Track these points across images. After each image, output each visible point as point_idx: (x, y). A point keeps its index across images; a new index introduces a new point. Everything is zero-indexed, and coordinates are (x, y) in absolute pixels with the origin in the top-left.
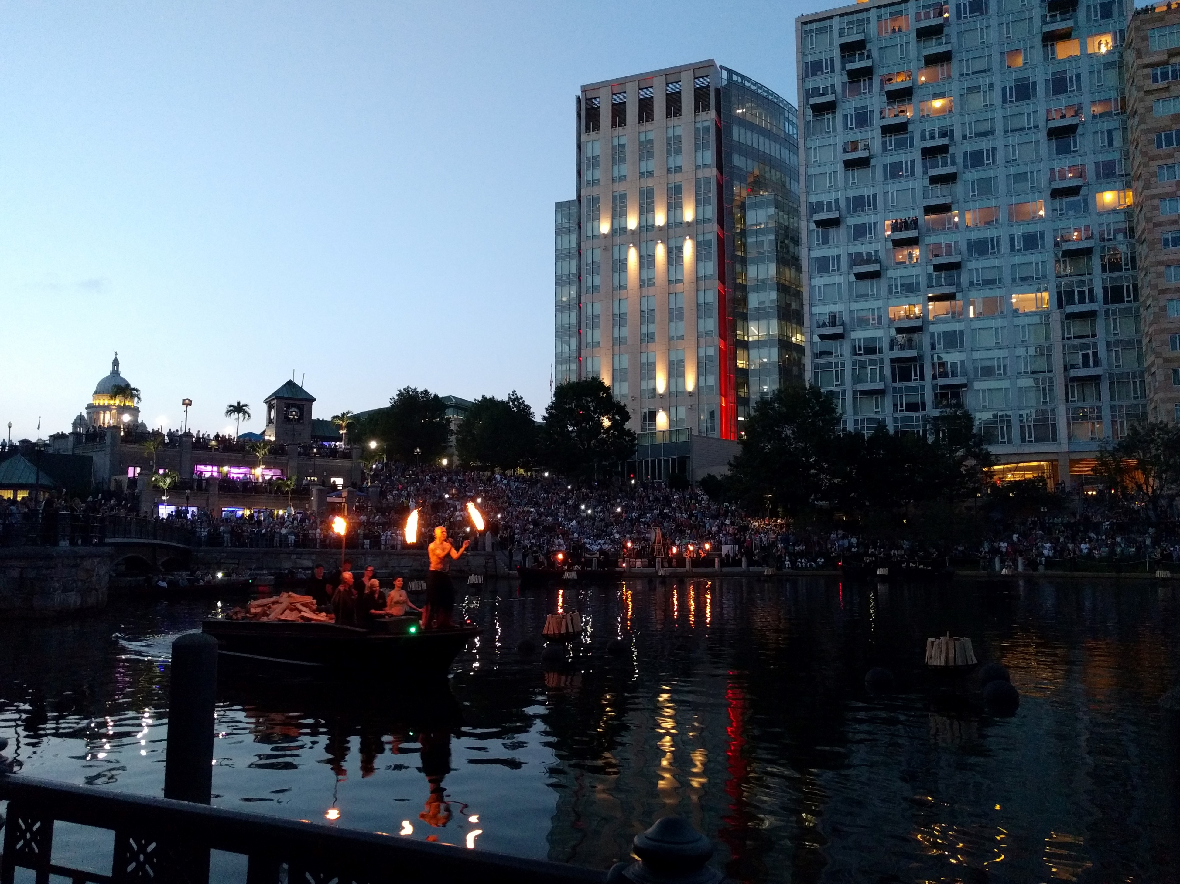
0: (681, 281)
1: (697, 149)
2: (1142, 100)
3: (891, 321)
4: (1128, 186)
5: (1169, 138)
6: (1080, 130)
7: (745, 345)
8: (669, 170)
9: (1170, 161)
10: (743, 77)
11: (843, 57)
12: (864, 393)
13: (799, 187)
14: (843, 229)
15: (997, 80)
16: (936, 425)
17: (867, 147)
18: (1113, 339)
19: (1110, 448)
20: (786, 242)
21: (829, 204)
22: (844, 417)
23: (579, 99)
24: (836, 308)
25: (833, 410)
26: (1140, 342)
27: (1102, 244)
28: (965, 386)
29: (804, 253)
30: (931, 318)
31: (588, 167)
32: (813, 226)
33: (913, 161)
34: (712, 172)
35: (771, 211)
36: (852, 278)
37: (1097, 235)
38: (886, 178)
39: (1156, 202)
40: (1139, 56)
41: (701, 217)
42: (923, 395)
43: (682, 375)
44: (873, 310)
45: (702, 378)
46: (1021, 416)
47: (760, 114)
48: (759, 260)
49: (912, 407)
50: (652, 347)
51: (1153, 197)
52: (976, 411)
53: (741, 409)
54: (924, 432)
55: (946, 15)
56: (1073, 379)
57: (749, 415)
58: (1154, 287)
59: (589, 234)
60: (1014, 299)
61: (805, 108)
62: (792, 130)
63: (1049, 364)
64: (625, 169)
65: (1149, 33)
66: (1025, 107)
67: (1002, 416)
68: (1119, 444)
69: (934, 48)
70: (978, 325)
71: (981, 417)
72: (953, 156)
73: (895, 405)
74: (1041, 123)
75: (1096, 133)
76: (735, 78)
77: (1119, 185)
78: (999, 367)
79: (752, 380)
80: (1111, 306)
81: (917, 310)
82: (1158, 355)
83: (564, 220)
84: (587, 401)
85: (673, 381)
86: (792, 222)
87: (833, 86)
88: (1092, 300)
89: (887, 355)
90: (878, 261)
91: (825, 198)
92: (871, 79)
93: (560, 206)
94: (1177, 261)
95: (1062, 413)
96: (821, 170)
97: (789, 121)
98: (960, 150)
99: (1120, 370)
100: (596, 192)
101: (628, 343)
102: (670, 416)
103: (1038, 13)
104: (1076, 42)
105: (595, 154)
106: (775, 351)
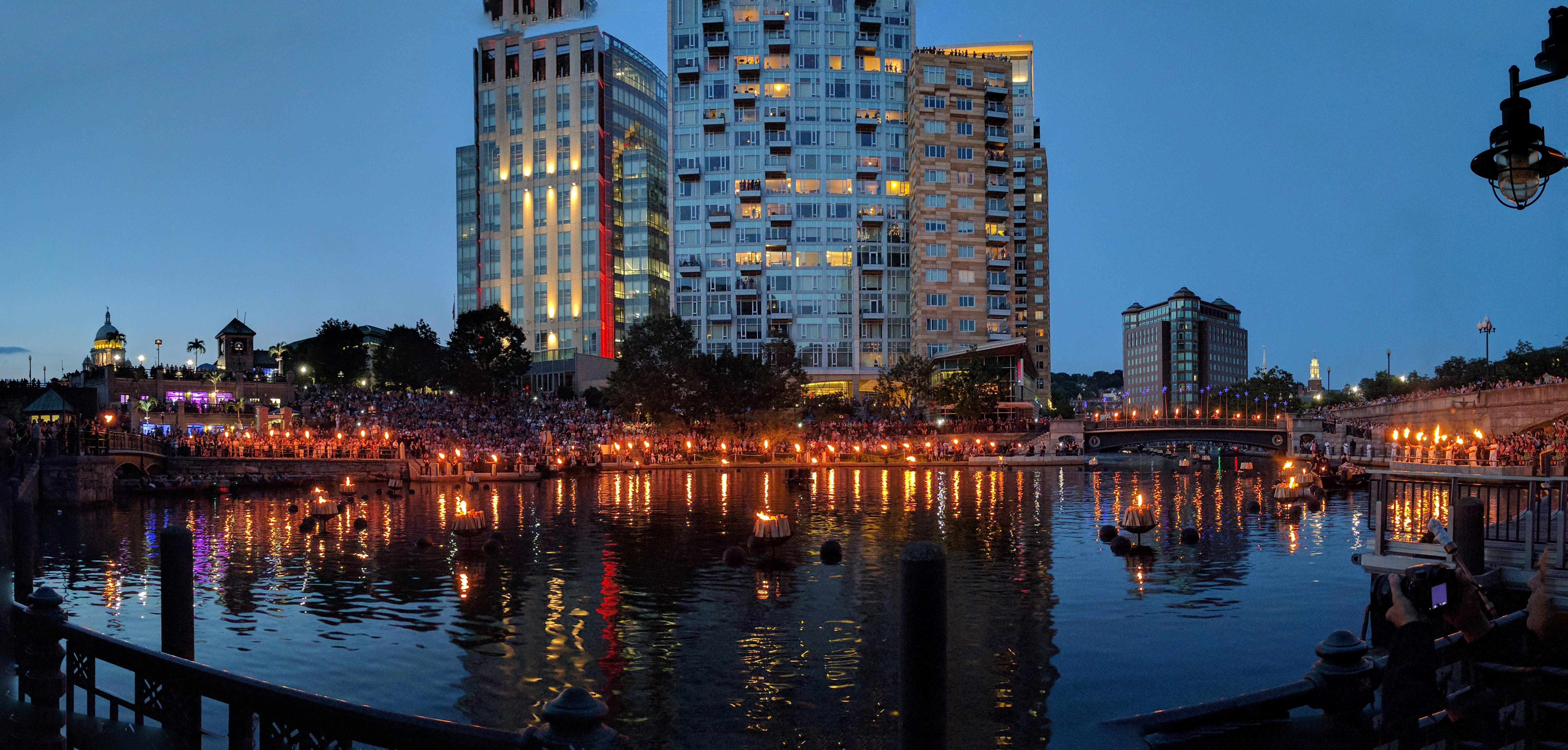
0: (569, 222)
1: (582, 106)
2: (918, 118)
3: (738, 265)
4: (906, 179)
5: (933, 149)
6: (878, 129)
7: (621, 278)
8: (559, 125)
9: (933, 167)
10: (622, 44)
11: (705, 35)
12: (716, 322)
13: (668, 145)
14: (702, 184)
15: (822, 76)
16: (768, 350)
17: (723, 116)
18: (891, 292)
19: (886, 373)
20: (656, 191)
21: (691, 161)
22: (699, 342)
23: (476, 51)
24: (695, 251)
25: (691, 335)
26: (908, 297)
27: (889, 220)
28: (791, 320)
29: (670, 202)
30: (768, 265)
31: (485, 114)
32: (678, 180)
33: (758, 133)
34: (595, 128)
35: (644, 164)
36: (709, 227)
37: (885, 213)
38: (737, 144)
39: (923, 196)
40: (917, 84)
41: (585, 167)
42: (760, 326)
43: (569, 302)
44: (724, 255)
45: (586, 306)
46: (829, 346)
47: (636, 78)
48: (633, 206)
49: (751, 335)
50: (544, 279)
51: (922, 191)
52: (798, 340)
53: (618, 332)
54: (760, 355)
55: (787, 14)
56: (865, 321)
57: (624, 338)
58: (919, 258)
59: (491, 180)
60: (829, 254)
61: (673, 76)
62: (662, 95)
63: (850, 308)
64: (522, 123)
65: (925, 69)
66: (842, 103)
67: (816, 346)
68: (892, 370)
69: (777, 40)
70: (801, 273)
71: (801, 346)
72: (788, 133)
73: (739, 333)
74: (852, 119)
75: (888, 134)
76: (615, 44)
77: (901, 177)
78: (815, 307)
79: (627, 308)
80: (892, 268)
81: (758, 257)
82: (919, 308)
83: (465, 164)
84: (489, 325)
85: (562, 307)
86: (662, 175)
87: (697, 59)
88: (880, 262)
89: (734, 292)
90: (728, 214)
91: (688, 156)
92: (727, 58)
93: (460, 151)
94: (934, 242)
95: (856, 344)
96: (685, 132)
97: (660, 86)
98: (794, 128)
99: (895, 316)
100: (492, 137)
101: (524, 274)
102: (558, 338)
103: (853, 29)
104: (878, 60)
105: (491, 103)
106: (646, 284)
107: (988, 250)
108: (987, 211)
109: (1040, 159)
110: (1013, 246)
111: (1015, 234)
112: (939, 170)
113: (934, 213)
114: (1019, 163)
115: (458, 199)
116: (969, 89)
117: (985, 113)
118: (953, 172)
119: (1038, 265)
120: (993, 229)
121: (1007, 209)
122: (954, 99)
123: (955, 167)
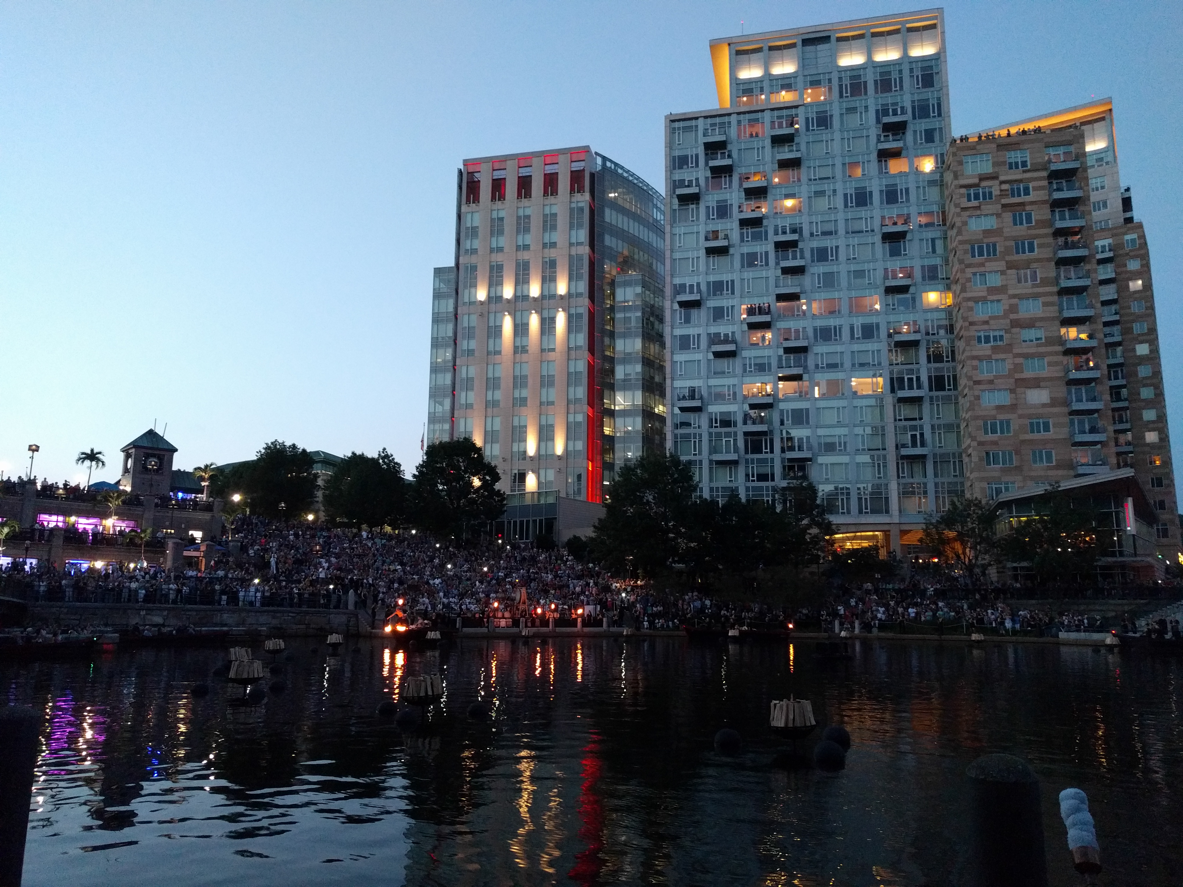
0: (553, 350)
1: (571, 227)
2: (959, 215)
3: (745, 397)
4: (948, 288)
5: (981, 249)
6: (909, 236)
7: (612, 414)
8: (544, 245)
9: (982, 269)
10: (616, 164)
11: (706, 154)
12: (720, 463)
13: (664, 269)
14: (703, 312)
15: (839, 186)
16: (783, 495)
17: (726, 237)
18: (936, 422)
19: (934, 521)
20: (651, 319)
21: (691, 286)
22: (700, 485)
23: (460, 172)
24: (695, 383)
25: (691, 478)
26: (958, 426)
27: (928, 337)
28: (810, 460)
29: (668, 330)
30: (780, 396)
31: (467, 236)
32: (676, 306)
33: (767, 253)
34: (585, 250)
35: (639, 289)
36: (711, 356)
37: (923, 329)
38: (743, 266)
39: (971, 304)
40: (956, 177)
41: (573, 291)
42: (772, 467)
43: (551, 439)
44: (729, 386)
45: (571, 444)
46: (859, 489)
47: (631, 199)
48: (627, 334)
49: (762, 477)
50: (524, 411)
51: (969, 299)
52: (819, 483)
53: (606, 473)
54: (774, 501)
55: (797, 126)
56: (903, 457)
57: (614, 480)
58: (970, 378)
59: (466, 300)
60: (854, 382)
61: (672, 197)
62: (659, 216)
63: (883, 443)
64: (502, 241)
65: (965, 160)
66: (863, 212)
67: (842, 489)
68: (942, 517)
69: (786, 154)
70: (822, 404)
71: (824, 489)
72: (802, 251)
73: (747, 475)
74: (877, 228)
75: (921, 239)
76: (608, 164)
77: (941, 287)
78: (840, 444)
79: (618, 446)
80: (935, 393)
81: (769, 388)
82: (973, 439)
83: (442, 285)
84: (458, 461)
85: (543, 444)
86: (658, 302)
87: (697, 179)
88: (919, 387)
89: (741, 428)
90: (734, 342)
91: (688, 281)
92: (731, 176)
93: (438, 271)
94: (989, 358)
95: (894, 487)
96: (685, 255)
97: (657, 208)
98: (808, 245)
99: (942, 451)
100: (474, 261)
101: (501, 406)
102: (538, 478)
103: (874, 131)
104: (905, 160)
105: (475, 225)
106: (639, 420)
107: (1065, 359)
108: (1061, 311)
109: (1135, 236)
110: (1103, 351)
111: (1105, 336)
112: (990, 272)
113: (986, 323)
114: (1103, 247)
115: (434, 322)
116: (1024, 172)
117: (1050, 195)
118: (1009, 272)
119: (1144, 371)
120: (1072, 332)
121: (1091, 306)
122: (1005, 187)
123: (1011, 266)
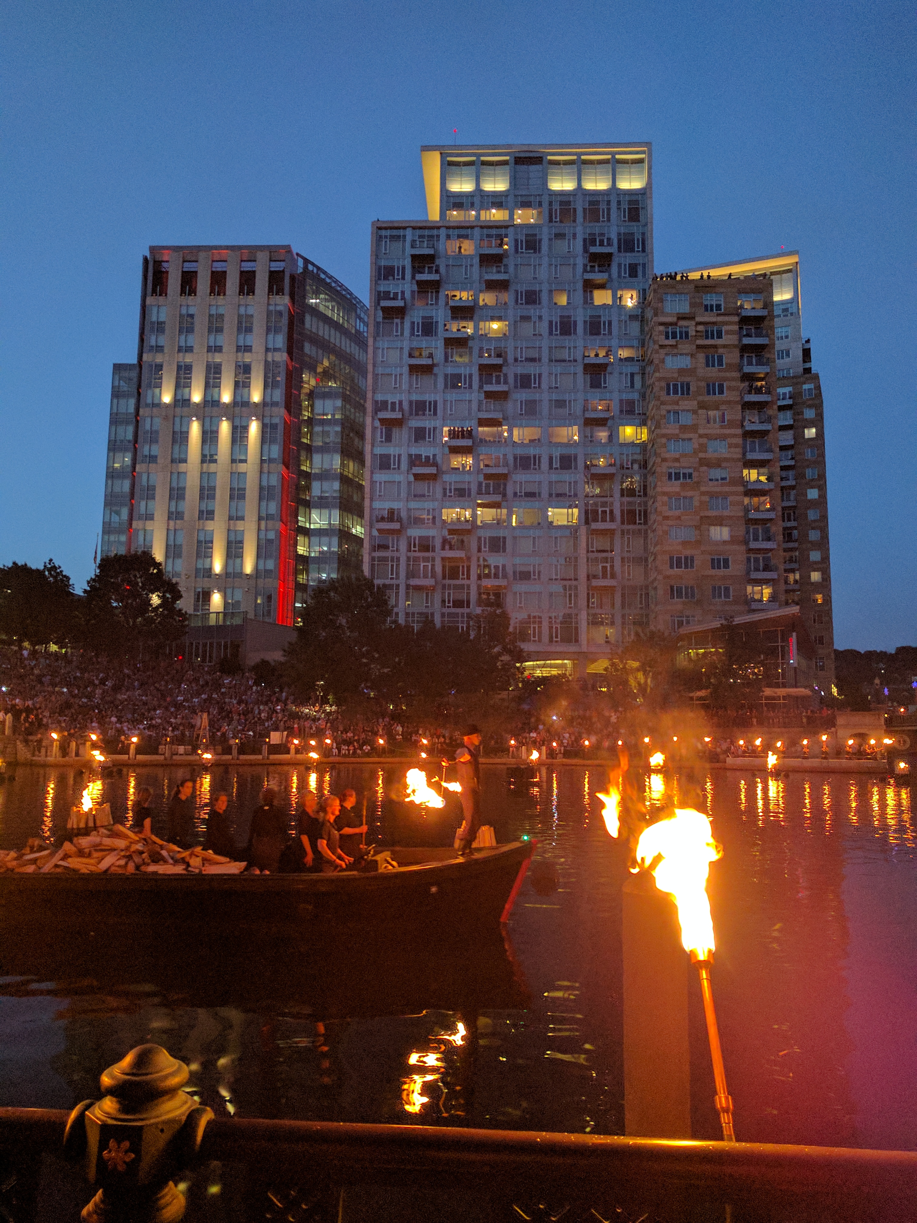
0: (245, 461)
1: (268, 331)
2: (657, 352)
3: (444, 522)
4: (643, 423)
5: (675, 386)
6: (609, 369)
7: (306, 532)
8: (239, 349)
9: (676, 407)
10: (319, 268)
11: (413, 267)
12: (416, 588)
13: (367, 384)
14: (405, 431)
15: (545, 312)
16: (478, 622)
17: (431, 356)
18: (626, 555)
19: (619, 651)
20: (351, 435)
21: (393, 404)
22: (395, 610)
23: (146, 260)
24: (395, 505)
25: (386, 602)
26: (646, 560)
27: (622, 471)
28: (505, 588)
29: (368, 448)
30: (479, 523)
31: (151, 331)
32: (377, 424)
33: (471, 376)
34: (282, 357)
35: (339, 403)
36: (412, 478)
37: (618, 463)
38: (446, 387)
39: (664, 440)
40: (656, 314)
41: (268, 400)
42: (468, 594)
43: (240, 556)
44: (428, 511)
45: (261, 562)
46: (550, 618)
47: (333, 307)
48: (324, 449)
49: (458, 604)
50: (210, 525)
51: (662, 436)
52: (513, 611)
53: (299, 594)
54: (468, 627)
55: (506, 247)
56: (594, 588)
57: (306, 602)
58: (659, 513)
59: (150, 401)
60: (550, 512)
61: (376, 309)
62: (362, 327)
63: (576, 573)
64: (193, 340)
65: (665, 297)
66: (567, 341)
67: (535, 617)
68: (626, 647)
69: (494, 274)
70: (519, 533)
71: (517, 617)
72: (505, 375)
73: (443, 601)
74: (579, 358)
75: (621, 373)
76: (310, 267)
77: (637, 421)
78: (534, 572)
79: (312, 566)
80: (626, 527)
81: (468, 514)
82: (660, 572)
83: (122, 384)
84: (137, 576)
86: (358, 418)
87: (403, 293)
88: (612, 520)
89: (439, 554)
90: (435, 464)
91: (390, 398)
92: (437, 292)
93: (118, 368)
94: (678, 494)
95: (583, 616)
96: (388, 371)
97: (360, 319)
98: (511, 371)
99: (631, 583)
100: (159, 359)
101: (186, 518)
102: (225, 597)
103: (580, 261)
104: (609, 292)
105: (161, 320)
106: (335, 540)
107: (746, 500)
108: (744, 454)
109: (812, 386)
110: (779, 493)
111: (782, 479)
112: (683, 411)
113: (677, 460)
114: (784, 394)
115: (111, 423)
116: (718, 315)
117: (740, 340)
118: (700, 411)
119: (812, 515)
120: (752, 475)
121: (770, 450)
122: (701, 328)
123: (702, 406)
